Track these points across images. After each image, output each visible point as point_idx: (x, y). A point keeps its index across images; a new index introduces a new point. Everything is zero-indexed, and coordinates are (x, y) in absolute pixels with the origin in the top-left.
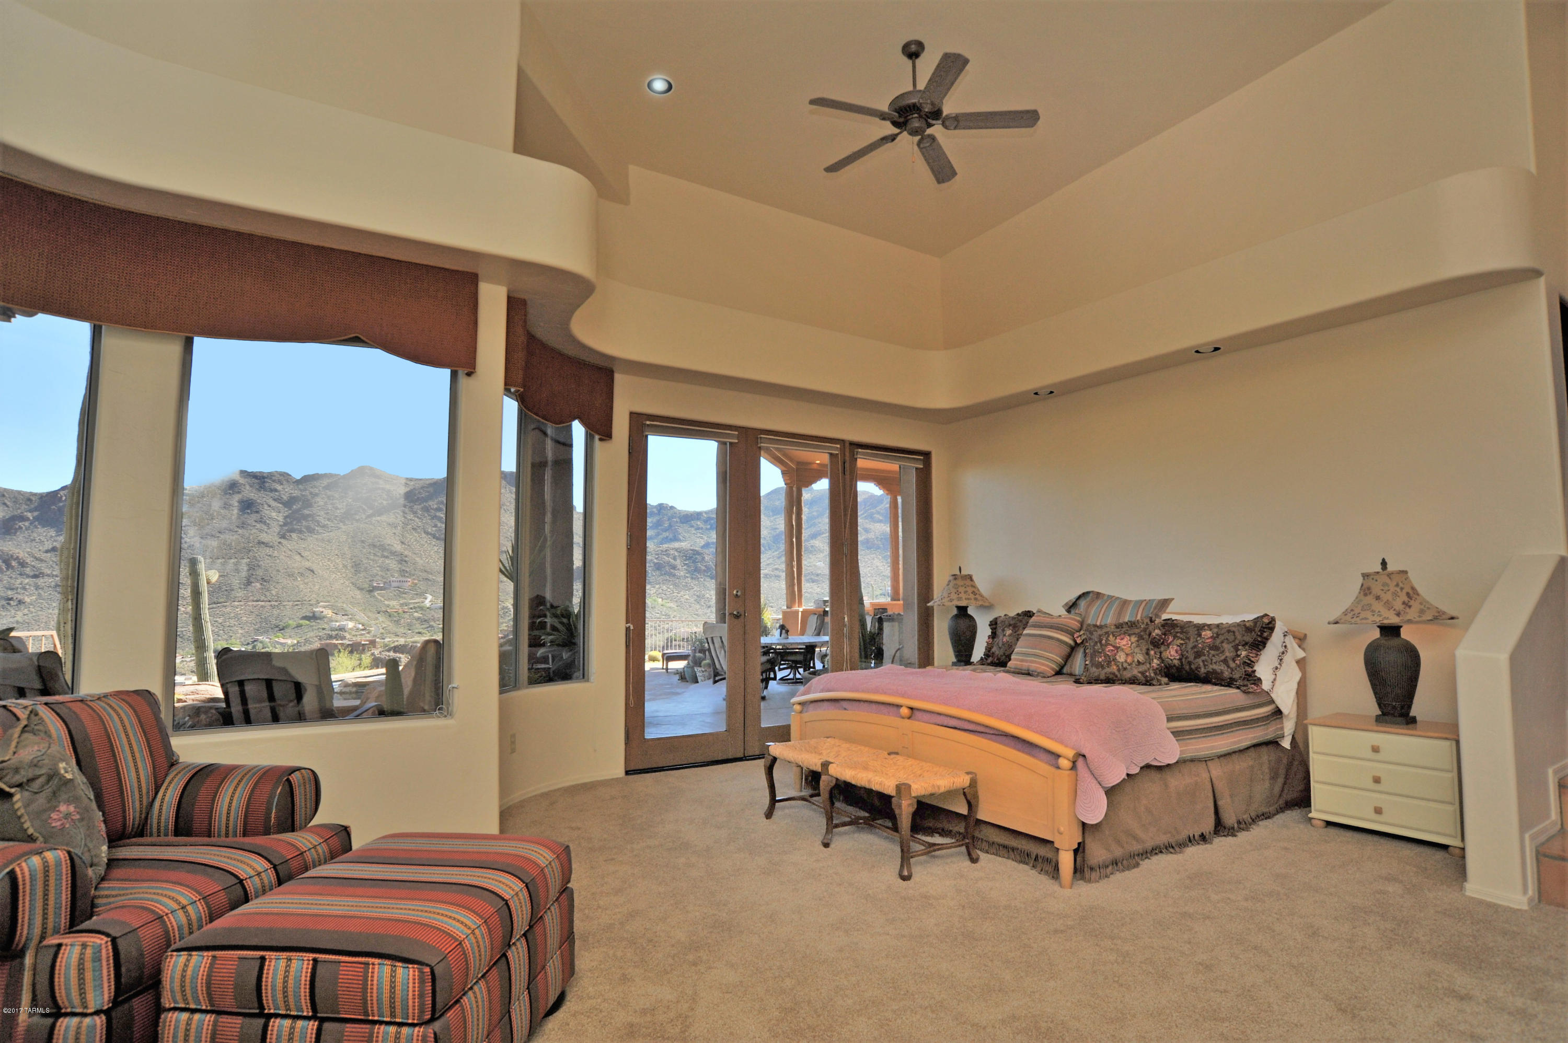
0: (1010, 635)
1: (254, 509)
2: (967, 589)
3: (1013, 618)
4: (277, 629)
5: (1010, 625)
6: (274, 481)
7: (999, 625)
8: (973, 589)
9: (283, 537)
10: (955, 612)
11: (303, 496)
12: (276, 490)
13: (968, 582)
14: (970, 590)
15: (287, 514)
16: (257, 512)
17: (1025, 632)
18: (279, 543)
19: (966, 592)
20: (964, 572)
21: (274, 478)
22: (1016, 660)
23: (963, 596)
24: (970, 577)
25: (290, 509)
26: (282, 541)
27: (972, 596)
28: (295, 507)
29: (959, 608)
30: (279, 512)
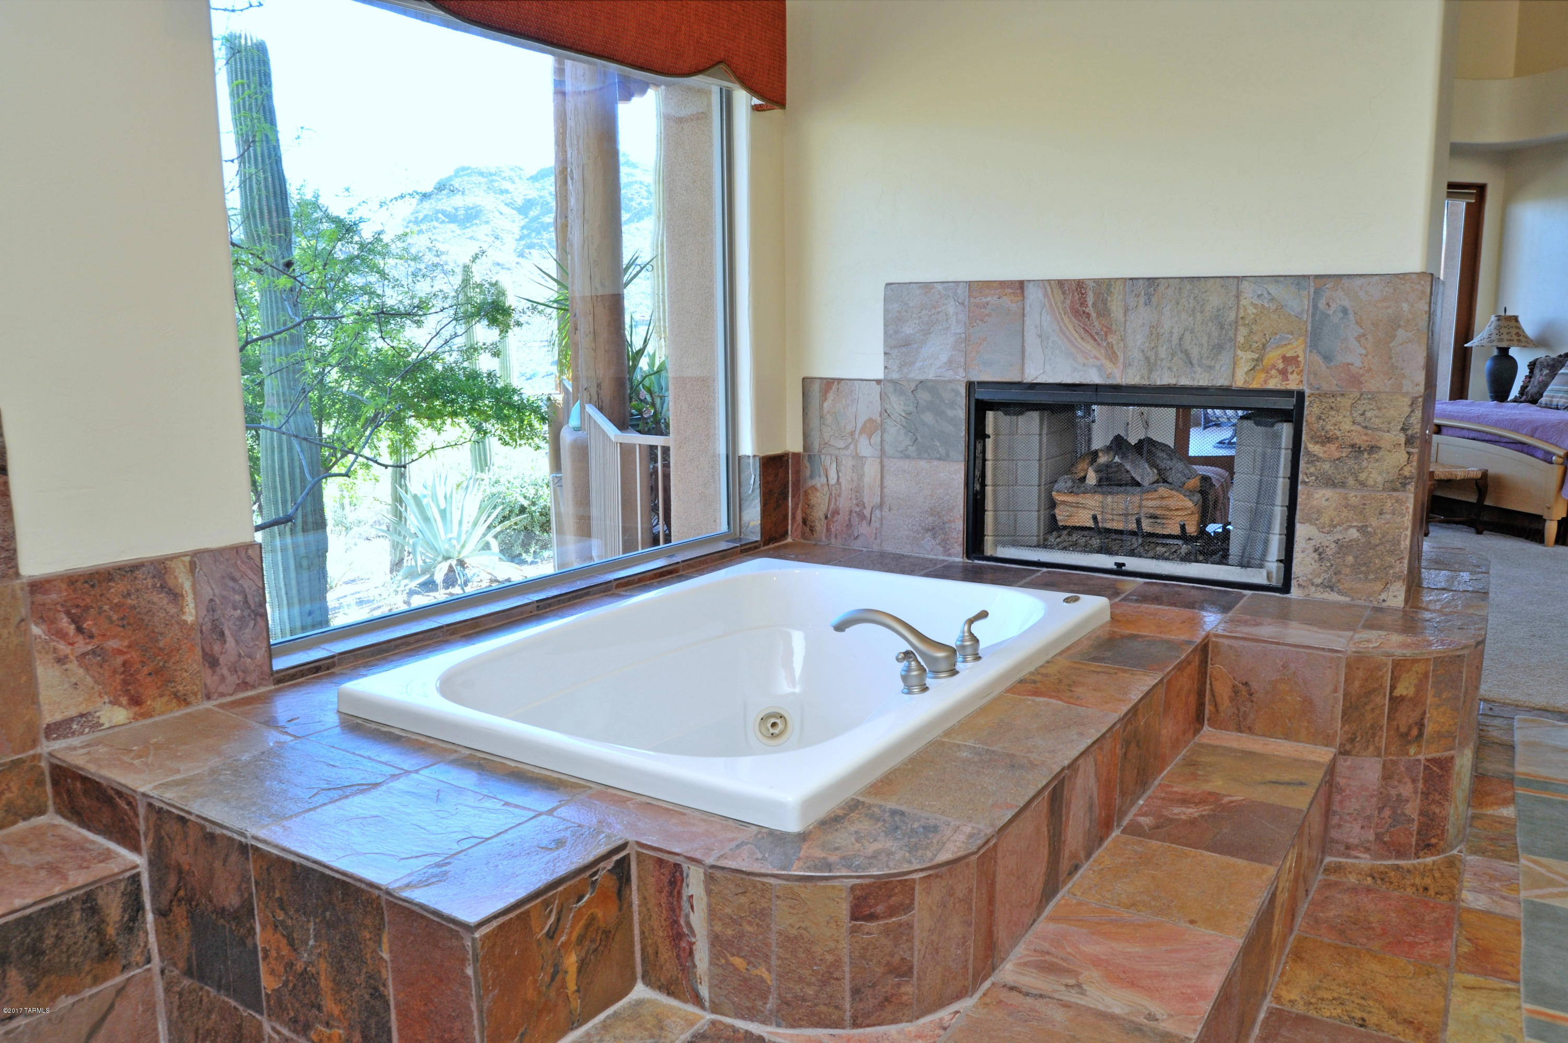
0: (1546, 375)
1: (484, 219)
2: (1511, 330)
3: (1553, 359)
4: (524, 378)
5: (1548, 365)
6: (504, 179)
7: (1538, 365)
8: (1518, 330)
9: (521, 255)
10: (1495, 352)
11: (541, 197)
12: (507, 191)
13: (1513, 323)
14: (1514, 331)
15: (522, 223)
16: (487, 222)
17: (1561, 371)
18: (517, 263)
19: (1508, 333)
20: (1509, 313)
21: (503, 175)
22: (1547, 396)
23: (1505, 337)
24: (1516, 318)
25: (527, 217)
26: (520, 260)
27: (1515, 338)
28: (531, 213)
29: (1500, 349)
30: (514, 221)
